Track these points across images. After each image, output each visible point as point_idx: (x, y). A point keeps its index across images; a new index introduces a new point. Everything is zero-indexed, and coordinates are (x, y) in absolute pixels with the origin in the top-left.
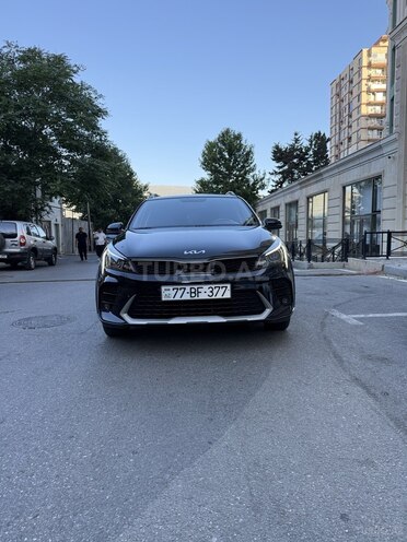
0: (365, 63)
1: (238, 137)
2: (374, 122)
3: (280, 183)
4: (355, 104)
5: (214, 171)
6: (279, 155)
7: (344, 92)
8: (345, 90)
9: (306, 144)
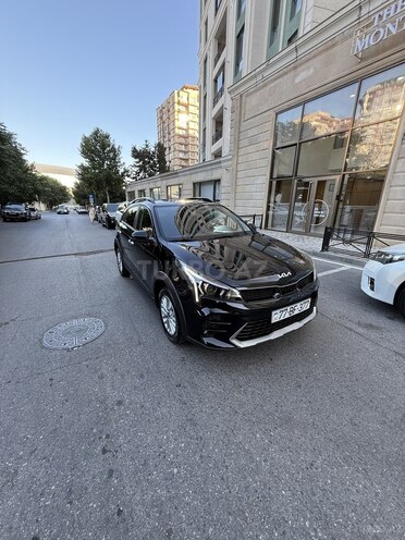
0: (176, 100)
1: (107, 137)
2: (183, 141)
3: (138, 173)
4: (171, 127)
5: (92, 160)
6: (136, 154)
7: (165, 117)
8: (165, 115)
9: (153, 149)
